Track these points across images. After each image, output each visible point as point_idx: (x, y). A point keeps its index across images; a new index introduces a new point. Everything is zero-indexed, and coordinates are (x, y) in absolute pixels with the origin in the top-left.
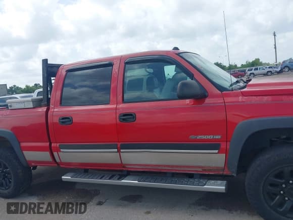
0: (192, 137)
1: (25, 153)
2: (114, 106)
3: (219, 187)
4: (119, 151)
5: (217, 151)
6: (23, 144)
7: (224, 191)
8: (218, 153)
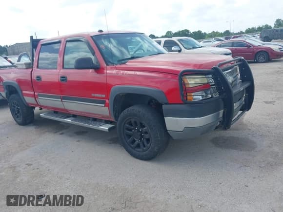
0: (93, 95)
1: (25, 97)
2: (58, 71)
3: (105, 128)
4: (62, 101)
5: (103, 105)
6: (24, 92)
7: (107, 131)
8: (105, 106)
